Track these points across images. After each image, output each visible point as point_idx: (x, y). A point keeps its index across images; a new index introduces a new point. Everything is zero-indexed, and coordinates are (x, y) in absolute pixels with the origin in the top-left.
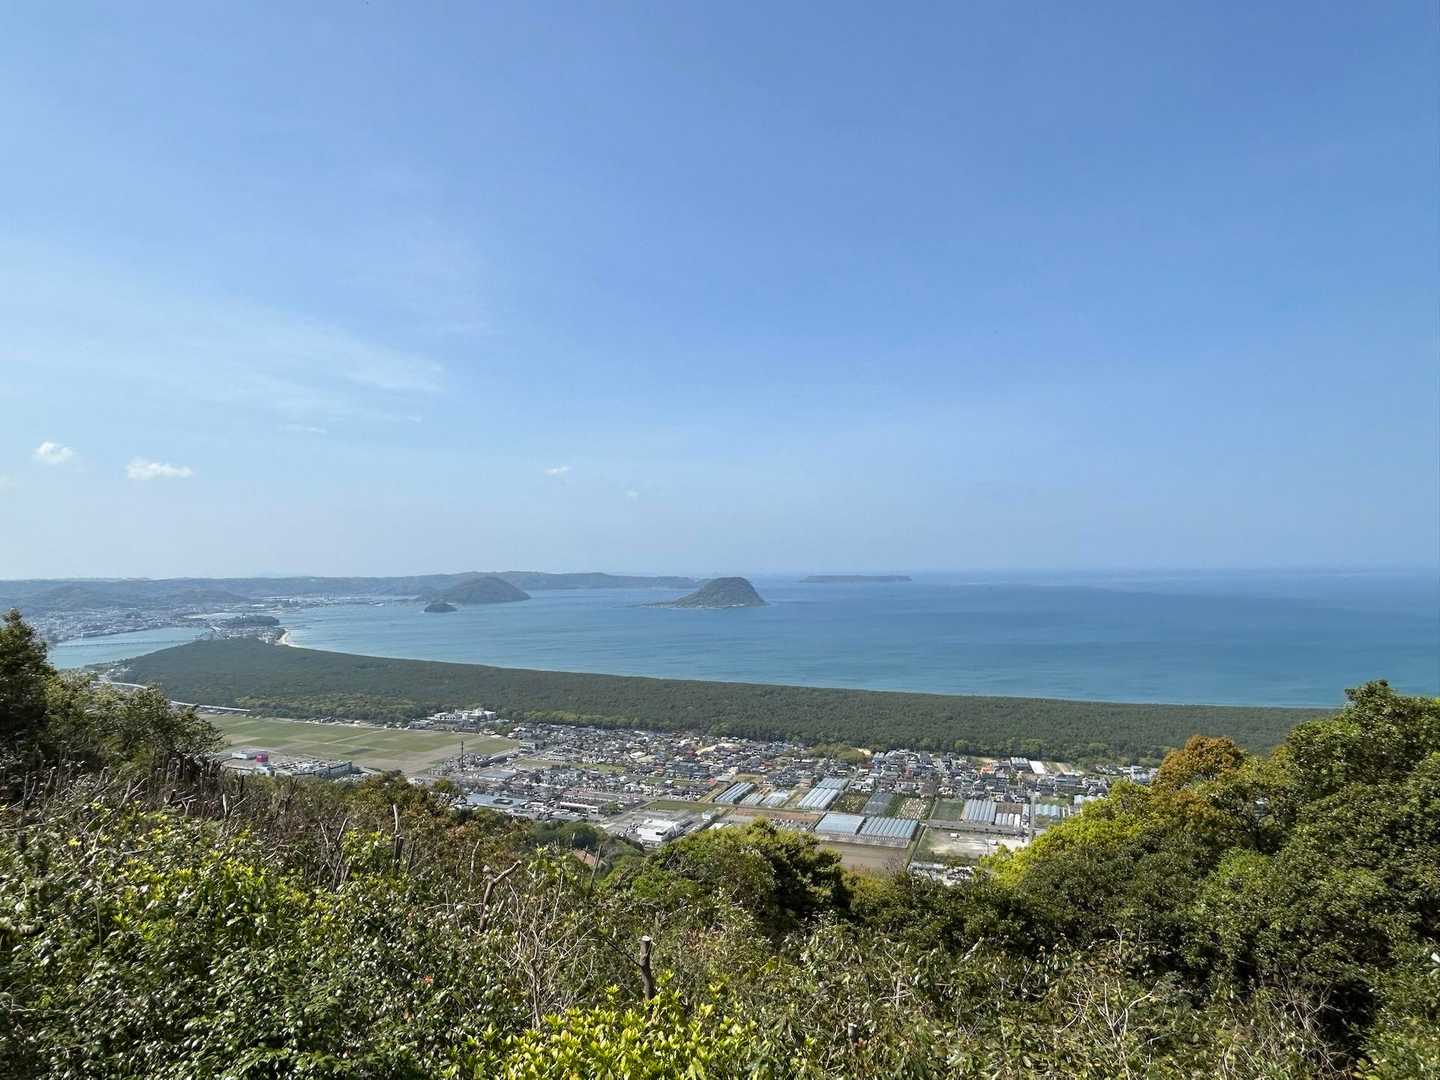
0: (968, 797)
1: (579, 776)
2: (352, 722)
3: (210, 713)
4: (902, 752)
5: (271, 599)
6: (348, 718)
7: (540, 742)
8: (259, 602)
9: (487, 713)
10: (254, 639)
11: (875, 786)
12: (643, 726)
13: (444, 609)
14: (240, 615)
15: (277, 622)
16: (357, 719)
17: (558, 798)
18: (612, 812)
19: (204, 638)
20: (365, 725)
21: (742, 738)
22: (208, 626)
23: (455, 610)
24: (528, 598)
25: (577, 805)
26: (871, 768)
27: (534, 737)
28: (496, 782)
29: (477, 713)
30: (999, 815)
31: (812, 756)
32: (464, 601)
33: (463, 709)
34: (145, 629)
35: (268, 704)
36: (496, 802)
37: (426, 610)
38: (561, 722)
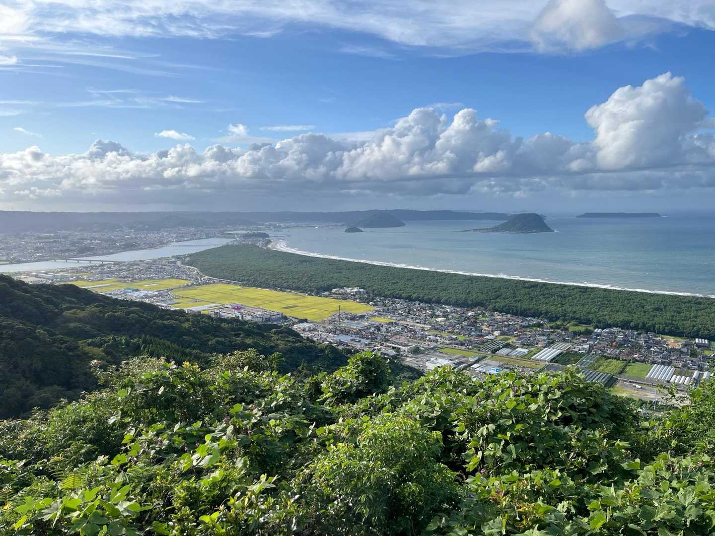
0: (654, 363)
1: (402, 329)
4: (615, 329)
5: (268, 224)
7: (386, 309)
8: (263, 225)
9: (362, 290)
11: (590, 350)
12: (447, 303)
13: (355, 230)
14: (249, 232)
15: (268, 236)
17: (387, 340)
18: (416, 351)
19: (230, 244)
21: (507, 313)
22: (234, 238)
23: (362, 231)
25: (396, 346)
26: (590, 339)
27: (384, 305)
28: (355, 329)
29: (355, 290)
30: (674, 376)
31: (551, 328)
32: (367, 226)
33: (348, 287)
35: (251, 279)
36: (352, 340)
37: (345, 231)
38: (401, 298)
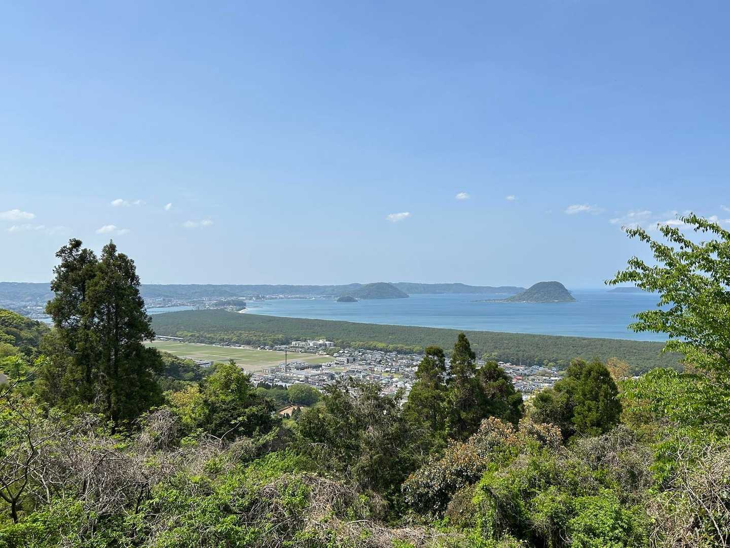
2: (240, 346)
3: (162, 340)
6: (238, 343)
7: (351, 359)
9: (329, 342)
10: (222, 310)
13: (349, 300)
16: (243, 344)
20: (247, 347)
23: (356, 301)
24: (408, 297)
32: (364, 297)
33: (313, 340)
34: (169, 307)
35: (194, 335)
37: (338, 301)
38: (375, 349)
